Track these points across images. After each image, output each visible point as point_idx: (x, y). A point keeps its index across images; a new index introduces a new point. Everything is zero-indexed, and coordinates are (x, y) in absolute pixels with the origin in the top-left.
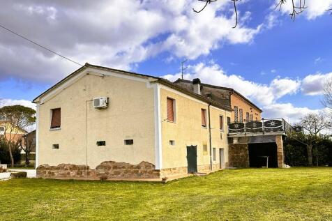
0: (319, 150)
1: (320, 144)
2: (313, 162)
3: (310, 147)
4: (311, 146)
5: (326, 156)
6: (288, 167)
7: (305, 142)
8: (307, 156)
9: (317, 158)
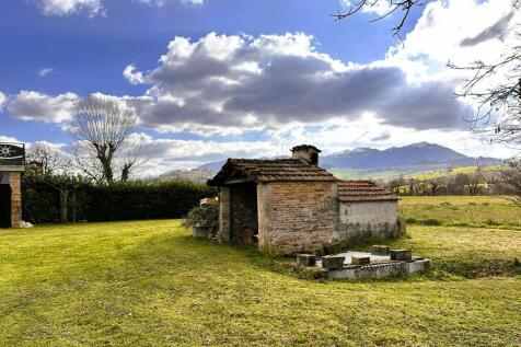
0: (78, 199)
1: (79, 189)
2: (68, 217)
3: (65, 194)
4: (67, 191)
5: (87, 206)
6: (29, 225)
7: (57, 186)
8: (59, 207)
9: (75, 212)
